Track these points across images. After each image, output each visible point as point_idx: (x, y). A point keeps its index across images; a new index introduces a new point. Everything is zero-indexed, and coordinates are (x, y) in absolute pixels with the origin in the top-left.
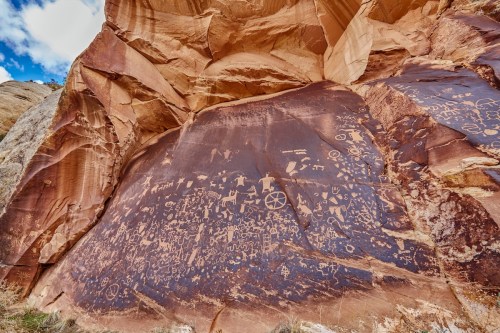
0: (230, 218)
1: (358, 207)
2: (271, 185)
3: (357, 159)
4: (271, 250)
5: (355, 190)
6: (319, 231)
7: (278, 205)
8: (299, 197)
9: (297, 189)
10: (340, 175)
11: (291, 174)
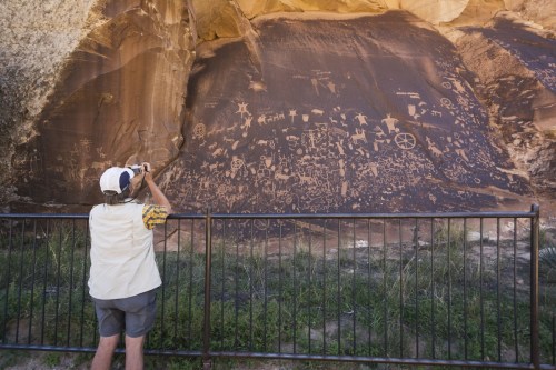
0: (368, 155)
1: (477, 150)
2: (396, 126)
3: (467, 109)
4: (416, 182)
5: (471, 136)
6: (452, 168)
7: (409, 146)
8: (428, 139)
9: (424, 132)
10: (457, 122)
11: (415, 117)
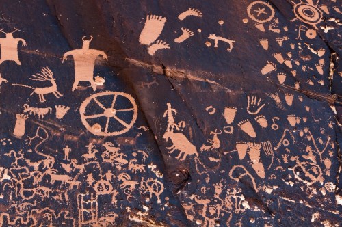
1: (298, 148)
3: (311, 34)
5: (296, 110)
6: (210, 194)
8: (170, 111)
9: (166, 91)
10: (268, 69)
11: (152, 51)
